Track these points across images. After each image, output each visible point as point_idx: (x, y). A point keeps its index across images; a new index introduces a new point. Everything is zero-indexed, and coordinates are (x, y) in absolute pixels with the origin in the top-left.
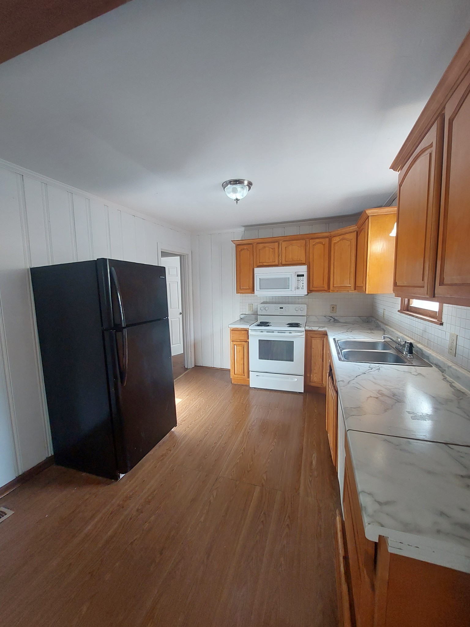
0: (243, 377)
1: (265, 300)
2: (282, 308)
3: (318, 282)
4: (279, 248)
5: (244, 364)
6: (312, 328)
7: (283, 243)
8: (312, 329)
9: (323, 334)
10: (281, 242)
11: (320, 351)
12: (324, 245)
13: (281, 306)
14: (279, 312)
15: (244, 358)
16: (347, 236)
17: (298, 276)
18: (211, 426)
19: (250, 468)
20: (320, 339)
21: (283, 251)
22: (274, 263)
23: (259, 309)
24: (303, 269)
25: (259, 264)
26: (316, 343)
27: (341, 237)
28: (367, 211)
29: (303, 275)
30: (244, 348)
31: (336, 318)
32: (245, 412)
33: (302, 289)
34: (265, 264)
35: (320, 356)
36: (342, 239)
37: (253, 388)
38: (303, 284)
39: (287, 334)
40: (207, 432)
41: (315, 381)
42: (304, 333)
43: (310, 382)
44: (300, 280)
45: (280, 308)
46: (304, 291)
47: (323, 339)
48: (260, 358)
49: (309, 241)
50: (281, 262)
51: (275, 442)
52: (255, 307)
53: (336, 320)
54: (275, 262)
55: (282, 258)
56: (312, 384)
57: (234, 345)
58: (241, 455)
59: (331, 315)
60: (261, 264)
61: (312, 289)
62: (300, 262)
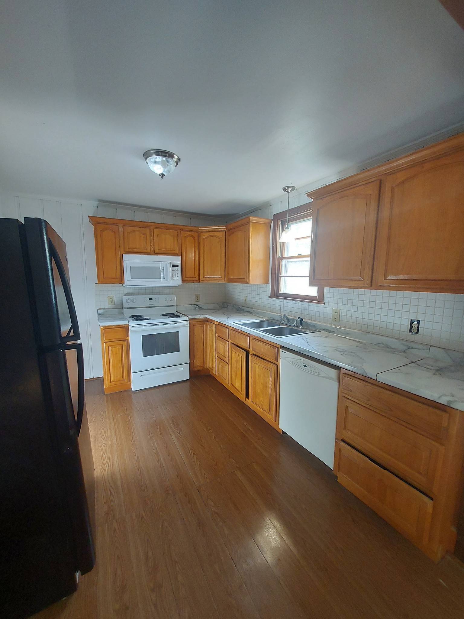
0: (123, 382)
1: (129, 291)
2: (152, 299)
3: (190, 273)
4: (150, 235)
5: (122, 367)
6: (195, 316)
7: (155, 230)
8: (194, 318)
9: (203, 321)
10: (152, 228)
11: (202, 337)
12: (194, 238)
13: (151, 297)
14: (149, 303)
15: (122, 360)
16: (217, 234)
17: (173, 266)
18: (133, 448)
19: (214, 461)
20: (201, 326)
21: (155, 238)
22: (146, 251)
23: (124, 301)
24: (177, 260)
25: (127, 250)
26: (198, 329)
27: (211, 234)
28: (250, 218)
29: (177, 266)
30: (122, 348)
31: (200, 306)
32: (154, 417)
33: (177, 279)
34: (135, 250)
35: (201, 342)
36: (212, 236)
37: (136, 391)
38: (178, 274)
39: (173, 325)
40: (135, 456)
41: (197, 365)
42: (188, 322)
43: (194, 367)
44: (175, 270)
45: (149, 299)
46: (179, 282)
47: (203, 325)
48: (145, 355)
49: (180, 233)
50: (153, 250)
51: (210, 429)
52: (116, 299)
53: (200, 307)
54: (147, 249)
55: (154, 245)
56: (196, 369)
57: (108, 346)
58: (195, 456)
59: (196, 303)
60: (130, 250)
61: (185, 279)
62: (173, 252)
